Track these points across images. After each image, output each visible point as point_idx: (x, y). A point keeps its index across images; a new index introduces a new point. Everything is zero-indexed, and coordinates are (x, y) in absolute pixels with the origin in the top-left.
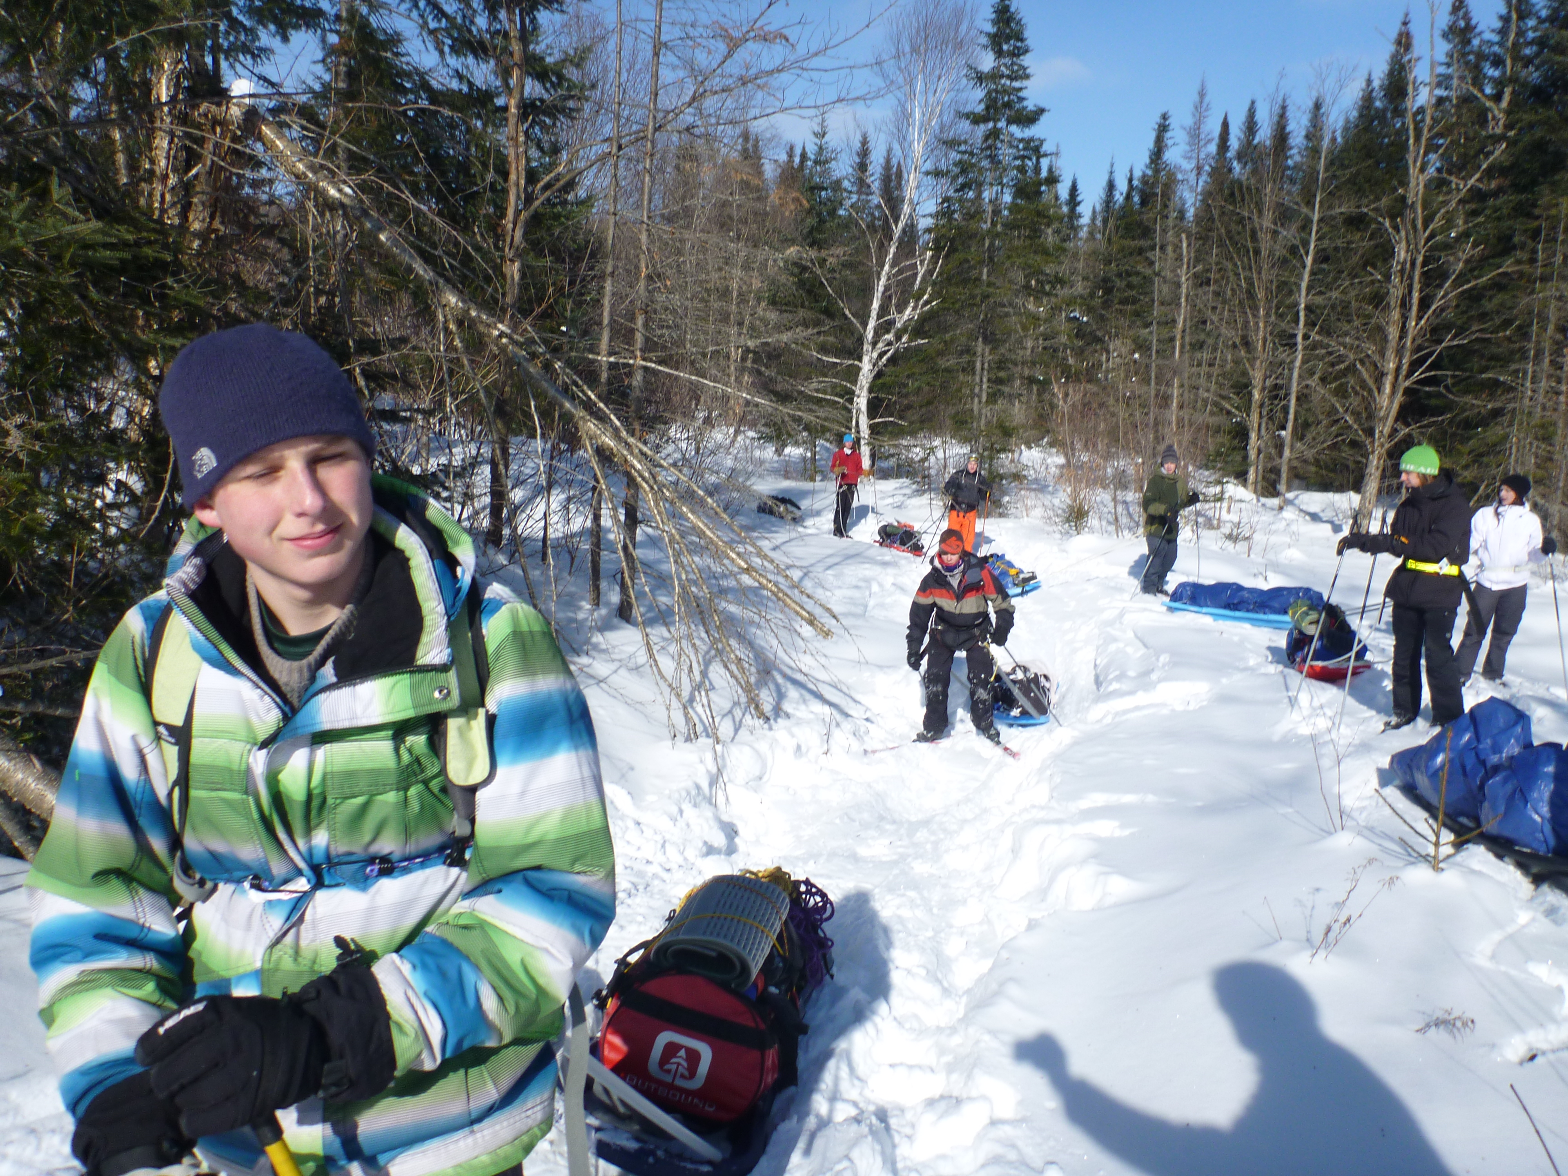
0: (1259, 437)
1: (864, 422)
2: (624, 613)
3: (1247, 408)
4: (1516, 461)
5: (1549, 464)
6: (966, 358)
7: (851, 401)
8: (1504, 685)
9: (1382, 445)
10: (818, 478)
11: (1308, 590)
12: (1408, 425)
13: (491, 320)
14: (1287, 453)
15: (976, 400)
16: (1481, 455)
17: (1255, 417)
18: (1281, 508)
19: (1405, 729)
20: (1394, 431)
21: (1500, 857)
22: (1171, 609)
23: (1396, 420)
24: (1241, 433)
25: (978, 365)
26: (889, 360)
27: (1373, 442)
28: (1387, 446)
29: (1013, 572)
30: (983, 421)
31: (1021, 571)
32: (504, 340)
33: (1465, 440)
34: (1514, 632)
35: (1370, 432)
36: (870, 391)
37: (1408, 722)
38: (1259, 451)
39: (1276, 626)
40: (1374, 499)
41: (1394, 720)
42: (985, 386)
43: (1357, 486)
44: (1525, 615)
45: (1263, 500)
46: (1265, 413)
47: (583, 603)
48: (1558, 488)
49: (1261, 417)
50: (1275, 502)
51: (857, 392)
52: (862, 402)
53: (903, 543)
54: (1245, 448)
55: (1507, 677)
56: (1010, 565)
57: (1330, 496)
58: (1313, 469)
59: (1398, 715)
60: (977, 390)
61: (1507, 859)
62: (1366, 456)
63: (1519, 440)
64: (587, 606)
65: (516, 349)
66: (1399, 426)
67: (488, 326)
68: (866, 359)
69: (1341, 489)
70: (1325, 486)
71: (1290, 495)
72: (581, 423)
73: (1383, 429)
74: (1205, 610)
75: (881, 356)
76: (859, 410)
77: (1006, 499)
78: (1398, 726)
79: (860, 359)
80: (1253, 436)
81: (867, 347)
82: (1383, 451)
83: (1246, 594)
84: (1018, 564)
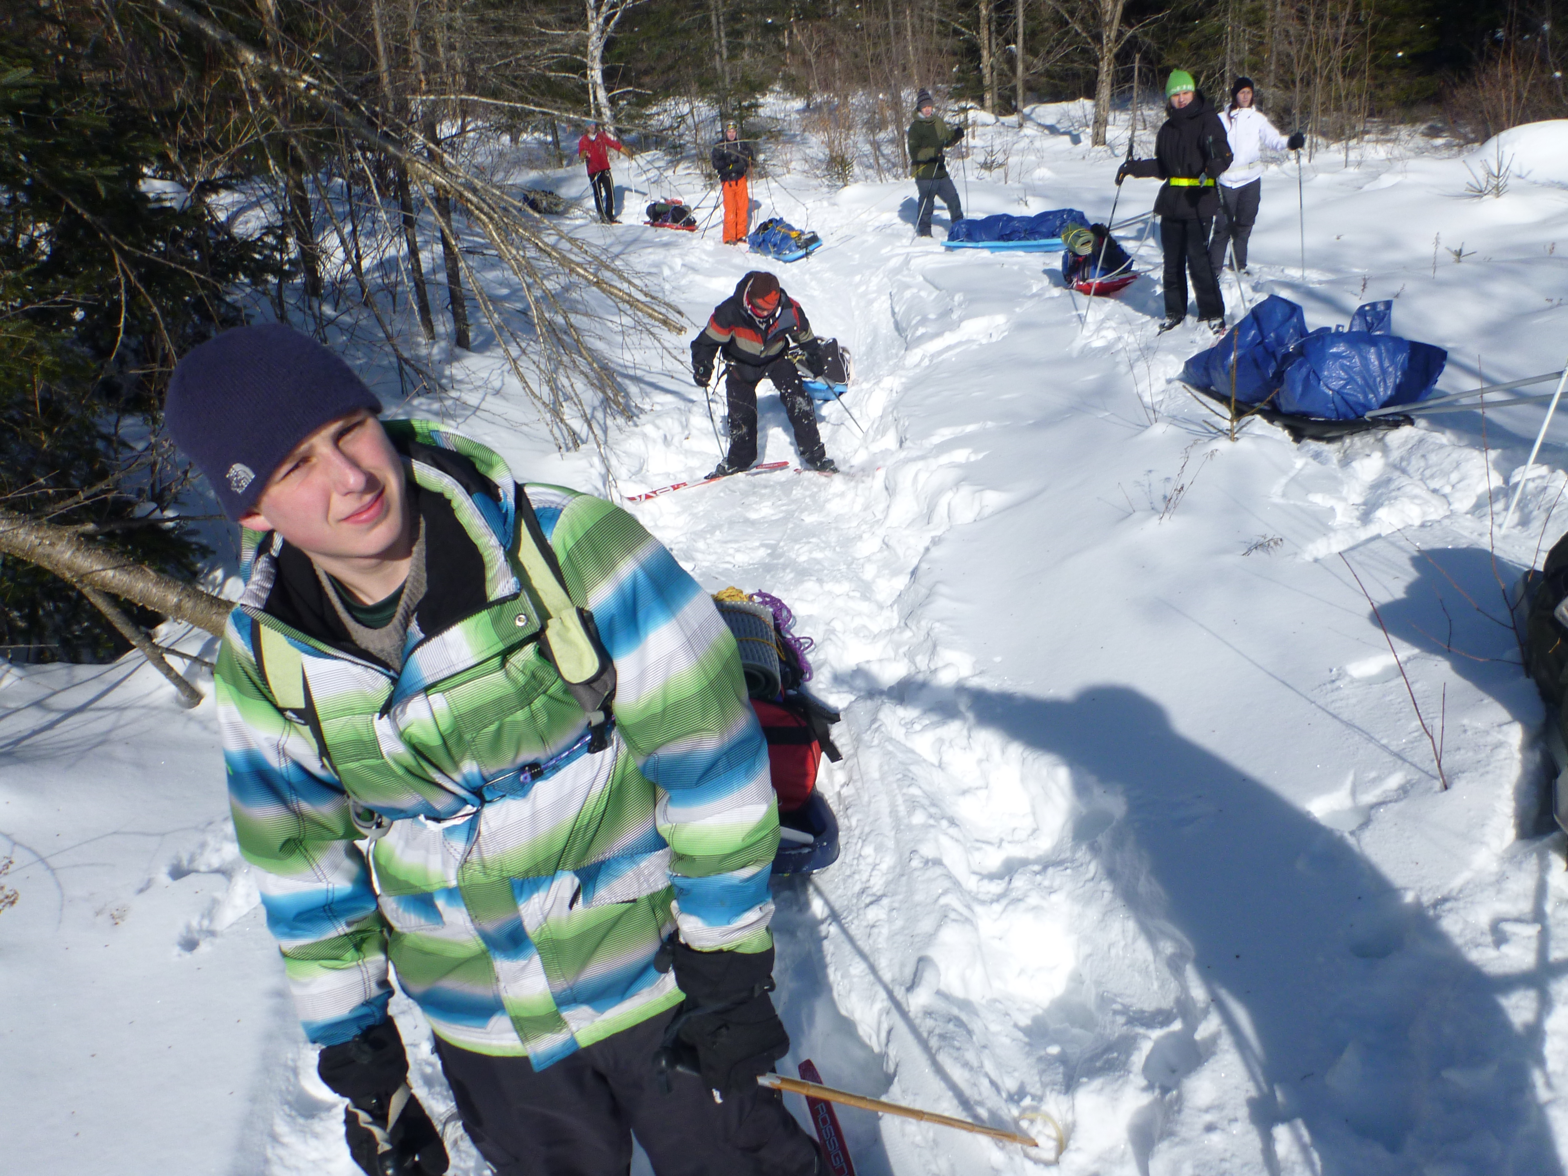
0: (991, 55)
1: (602, 95)
2: (461, 341)
3: (974, 24)
4: (1232, 51)
5: (1261, 48)
6: (699, 15)
7: (585, 75)
8: (1248, 273)
9: (1110, 50)
10: (565, 163)
11: (1071, 211)
12: (1131, 26)
13: (295, 72)
14: (1020, 68)
15: (717, 57)
16: (1199, 47)
17: (984, 34)
18: (1021, 126)
19: (1177, 328)
20: (1120, 34)
21: (1271, 421)
22: (949, 248)
23: (1121, 22)
24: (973, 52)
25: (714, 19)
26: (616, 24)
27: (1101, 49)
28: (1115, 50)
29: (794, 234)
30: (727, 80)
31: (802, 233)
32: (313, 92)
33: (1183, 33)
34: (1253, 221)
35: (1098, 38)
36: (603, 60)
37: (1178, 322)
38: (992, 67)
39: (1048, 250)
40: (1107, 105)
41: (1167, 322)
42: (723, 42)
43: (1090, 92)
44: (1262, 206)
45: (1003, 119)
46: (993, 28)
47: (420, 339)
48: (1270, 71)
49: (990, 33)
50: (1013, 119)
51: (590, 64)
52: (596, 74)
53: (676, 221)
54: (978, 68)
55: (1250, 265)
56: (790, 228)
57: (1064, 105)
58: (1044, 80)
59: (1169, 317)
60: (716, 47)
61: (1276, 423)
62: (1096, 62)
63: (1233, 28)
64: (422, 340)
65: (327, 100)
66: (1125, 28)
67: (294, 79)
68: (592, 26)
69: (1072, 97)
70: (1057, 96)
71: (1027, 110)
72: (409, 165)
73: (1110, 33)
74: (981, 244)
75: (607, 20)
76: (594, 84)
77: (761, 157)
78: (1170, 327)
79: (586, 27)
80: (985, 53)
81: (591, 14)
82: (1112, 56)
83: (1016, 224)
84: (797, 226)
